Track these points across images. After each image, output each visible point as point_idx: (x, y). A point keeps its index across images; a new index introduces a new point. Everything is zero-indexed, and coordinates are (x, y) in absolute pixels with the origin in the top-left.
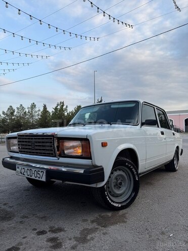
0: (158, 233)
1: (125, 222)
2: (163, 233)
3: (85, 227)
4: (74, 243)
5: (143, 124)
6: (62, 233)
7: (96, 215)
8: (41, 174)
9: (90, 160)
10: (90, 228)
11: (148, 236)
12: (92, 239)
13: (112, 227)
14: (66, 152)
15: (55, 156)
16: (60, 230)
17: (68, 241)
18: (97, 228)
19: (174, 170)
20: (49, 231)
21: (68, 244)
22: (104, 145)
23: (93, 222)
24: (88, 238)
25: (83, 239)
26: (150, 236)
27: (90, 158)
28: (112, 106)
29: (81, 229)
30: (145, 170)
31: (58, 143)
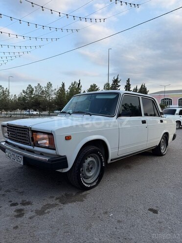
0: (102, 212)
1: (82, 201)
2: (106, 213)
3: (49, 203)
4: (33, 214)
5: (119, 115)
6: (29, 206)
7: (63, 193)
8: (20, 159)
9: (55, 151)
10: (51, 204)
12: (48, 212)
13: (70, 204)
14: (39, 143)
15: (31, 146)
16: (29, 203)
17: (30, 213)
18: (57, 205)
19: (161, 155)
20: (20, 204)
21: (28, 215)
22: (68, 138)
23: (57, 199)
24: (46, 211)
25: (41, 213)
26: (94, 214)
27: (55, 149)
28: (98, 97)
29: (45, 203)
30: (118, 157)
31: (32, 135)
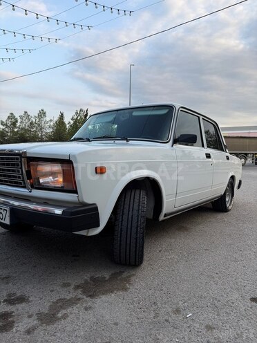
0: (170, 310)
1: (126, 289)
2: (177, 311)
3: (63, 296)
4: (34, 322)
5: (175, 141)
6: (23, 305)
7: (87, 277)
8: (4, 213)
9: (76, 195)
10: (68, 298)
11: (153, 315)
12: (65, 317)
13: (104, 297)
14: (41, 181)
15: (24, 187)
16: (22, 299)
17: (26, 320)
18: (79, 299)
19: (225, 210)
20: (4, 301)
21: (22, 325)
22: (100, 171)
23: (77, 287)
24: (60, 315)
25: (49, 318)
26: (156, 316)
27: (75, 192)
29: (55, 298)
30: (175, 209)
31: (29, 166)
